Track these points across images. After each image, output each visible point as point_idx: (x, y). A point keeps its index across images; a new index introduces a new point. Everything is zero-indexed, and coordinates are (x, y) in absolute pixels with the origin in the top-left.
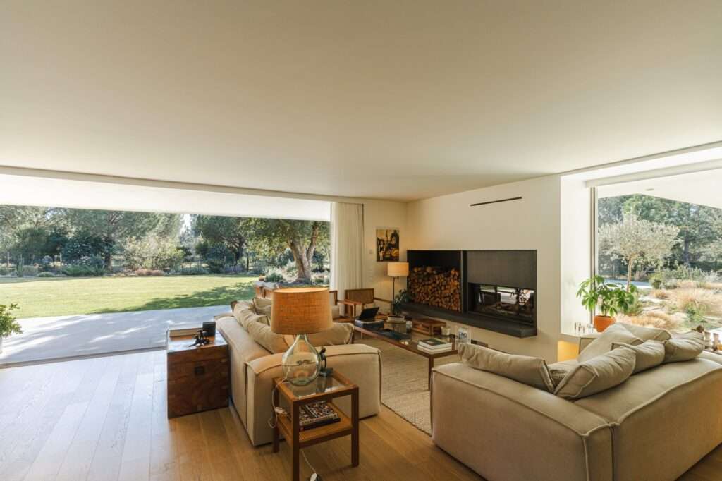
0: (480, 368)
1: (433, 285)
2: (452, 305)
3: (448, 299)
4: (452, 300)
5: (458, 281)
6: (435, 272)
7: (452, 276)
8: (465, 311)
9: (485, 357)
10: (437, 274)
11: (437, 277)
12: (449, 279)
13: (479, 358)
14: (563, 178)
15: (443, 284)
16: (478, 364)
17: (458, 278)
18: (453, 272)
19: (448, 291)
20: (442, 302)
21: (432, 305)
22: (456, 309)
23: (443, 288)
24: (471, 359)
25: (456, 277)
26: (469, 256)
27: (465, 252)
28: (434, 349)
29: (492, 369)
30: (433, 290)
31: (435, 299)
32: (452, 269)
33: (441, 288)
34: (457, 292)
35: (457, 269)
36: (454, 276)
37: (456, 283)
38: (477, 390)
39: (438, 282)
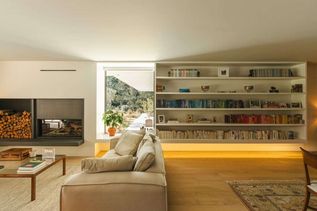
0: (98, 171)
1: (5, 123)
2: (24, 135)
3: (20, 132)
4: (23, 132)
5: (29, 119)
6: (6, 114)
7: (23, 116)
8: (35, 137)
9: (101, 164)
10: (9, 115)
11: (9, 117)
12: (20, 118)
13: (96, 166)
14: (98, 64)
15: (15, 122)
16: (96, 169)
17: (29, 116)
18: (24, 113)
19: (19, 126)
20: (14, 135)
21: (4, 137)
22: (27, 137)
23: (15, 125)
24: (91, 168)
25: (27, 116)
26: (38, 102)
27: (35, 100)
28: (34, 170)
29: (107, 170)
30: (5, 127)
31: (7, 133)
32: (23, 111)
33: (12, 125)
34: (28, 126)
35: (29, 111)
36: (25, 116)
37: (27, 120)
38: (103, 187)
39: (9, 121)
